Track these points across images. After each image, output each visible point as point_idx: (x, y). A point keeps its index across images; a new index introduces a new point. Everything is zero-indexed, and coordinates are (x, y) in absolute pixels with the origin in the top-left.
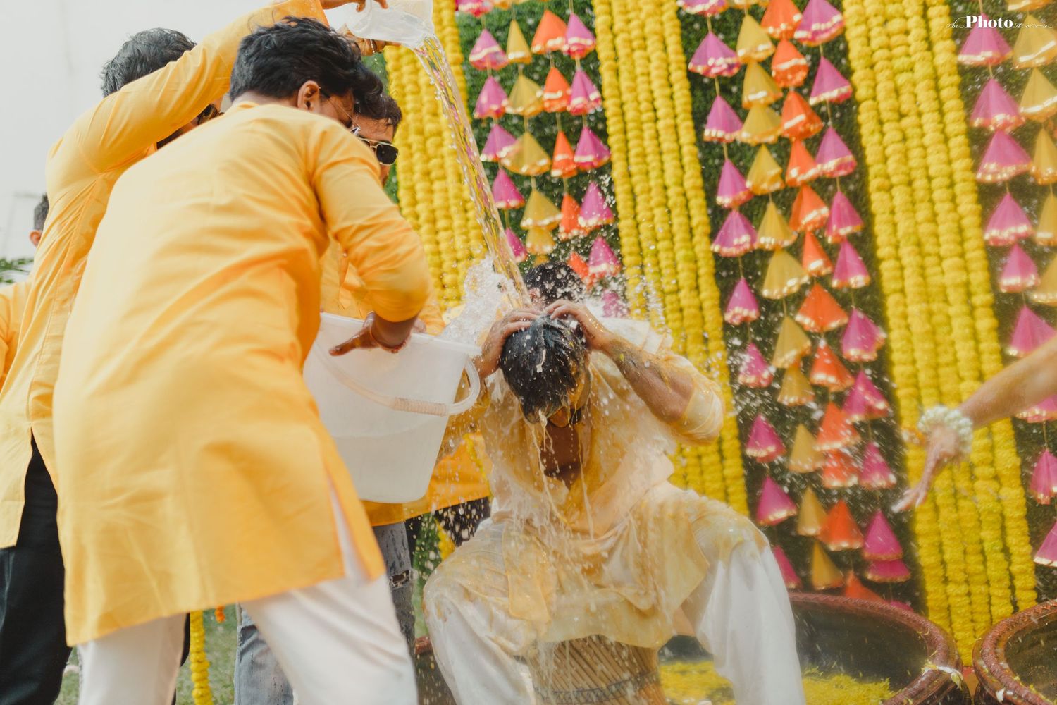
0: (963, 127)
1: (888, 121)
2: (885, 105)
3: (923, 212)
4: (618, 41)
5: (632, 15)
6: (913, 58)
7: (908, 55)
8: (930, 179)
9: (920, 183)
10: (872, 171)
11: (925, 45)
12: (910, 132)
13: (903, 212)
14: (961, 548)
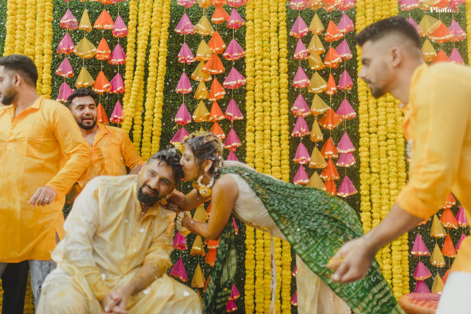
0: (287, 111)
1: (258, 102)
2: (258, 95)
3: (267, 145)
6: (272, 77)
7: (270, 76)
8: (271, 130)
9: (267, 132)
10: (248, 122)
11: (277, 73)
12: (266, 109)
13: (259, 143)
14: (263, 297)
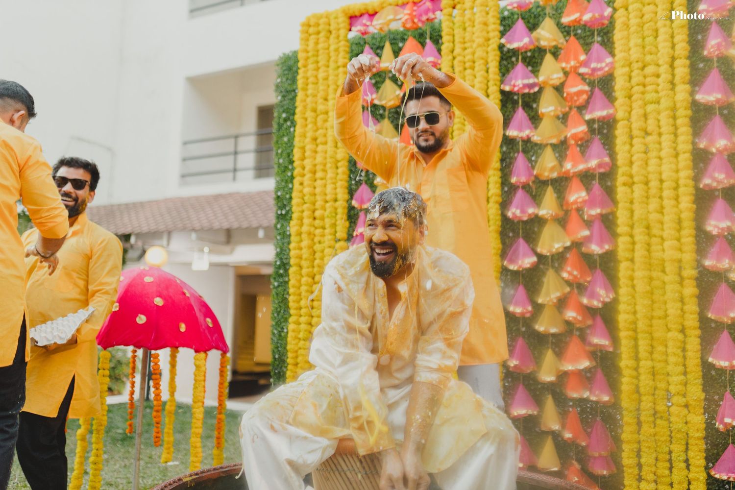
0: (690, 147)
1: (637, 137)
2: (636, 124)
3: (654, 204)
4: (456, 62)
5: (467, 45)
6: (660, 94)
7: (657, 92)
8: (661, 181)
9: (654, 184)
10: (620, 171)
11: (669, 86)
12: (651, 146)
13: (639, 203)
14: (654, 455)
